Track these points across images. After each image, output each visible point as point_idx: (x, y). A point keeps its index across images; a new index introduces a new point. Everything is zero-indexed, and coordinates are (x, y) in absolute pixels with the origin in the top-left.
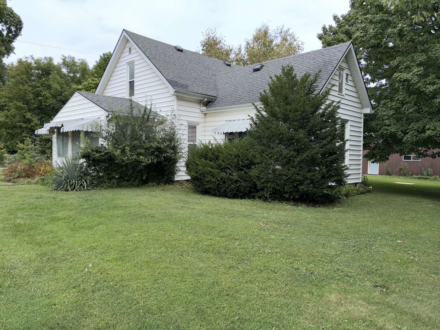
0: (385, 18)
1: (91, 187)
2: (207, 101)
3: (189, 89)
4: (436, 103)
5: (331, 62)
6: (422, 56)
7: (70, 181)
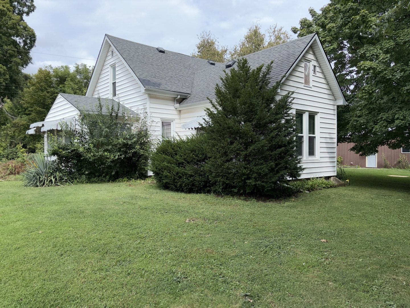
0: (355, 7)
1: (60, 183)
2: (180, 98)
3: (162, 87)
4: (405, 91)
5: (294, 54)
6: (389, 43)
7: (40, 178)
